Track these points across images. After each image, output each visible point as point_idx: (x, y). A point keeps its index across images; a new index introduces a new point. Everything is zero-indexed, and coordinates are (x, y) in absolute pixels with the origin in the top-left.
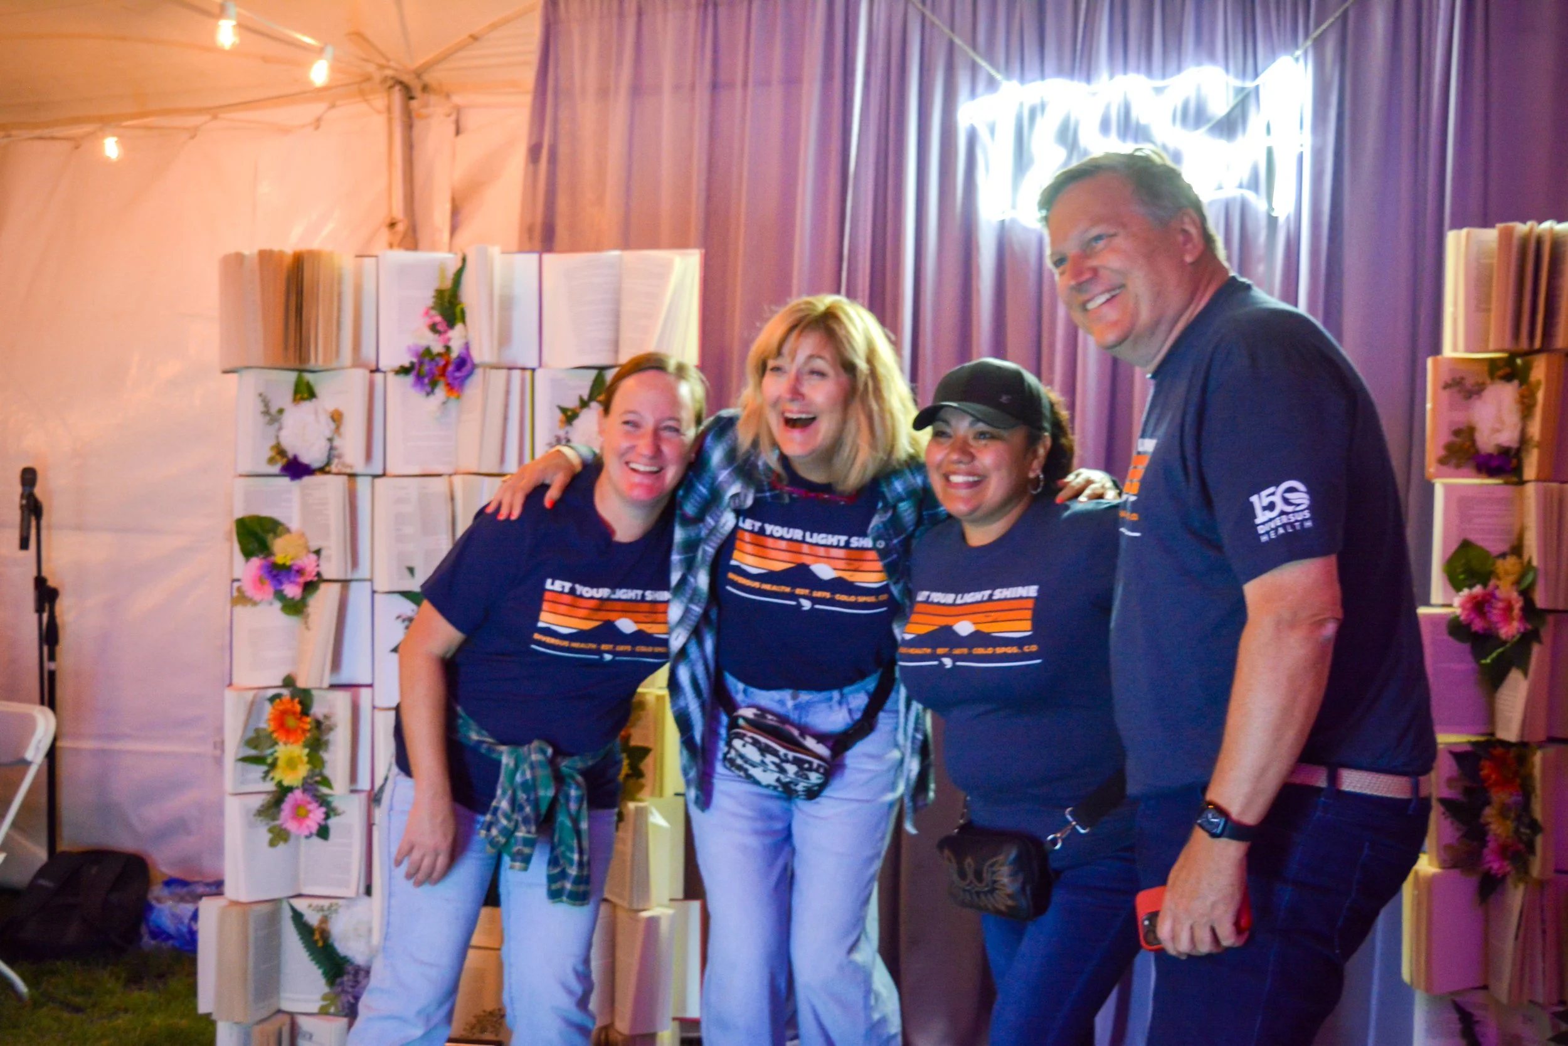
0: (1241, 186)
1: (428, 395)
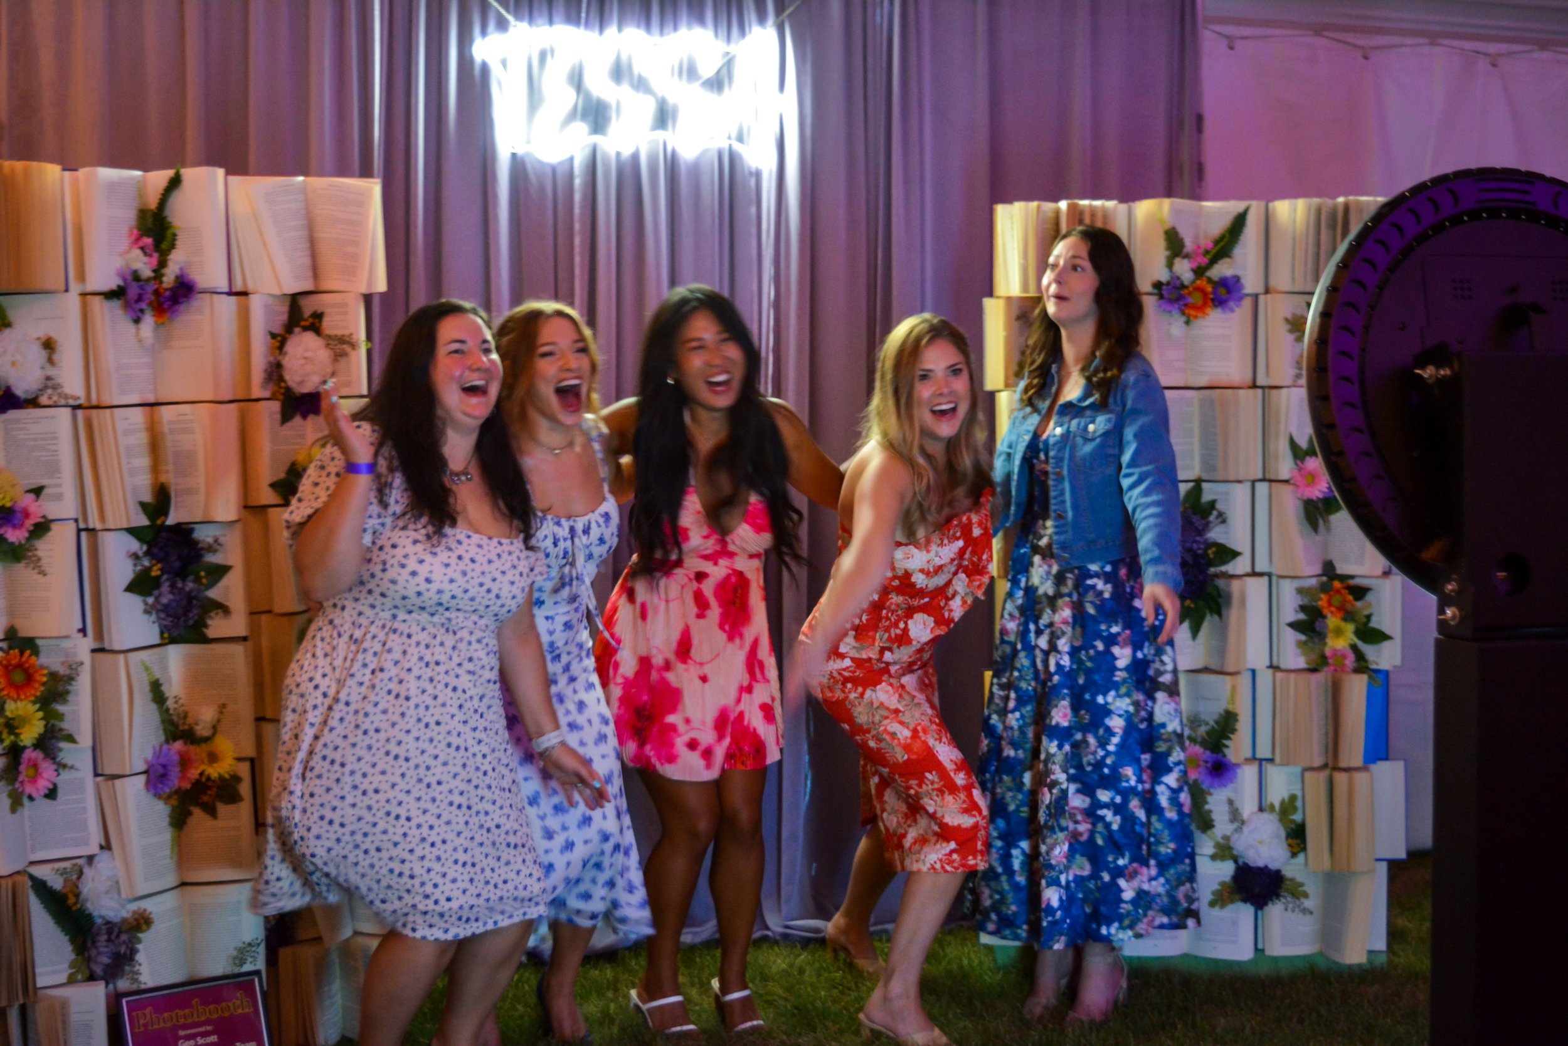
0: (730, 138)
1: (137, 321)
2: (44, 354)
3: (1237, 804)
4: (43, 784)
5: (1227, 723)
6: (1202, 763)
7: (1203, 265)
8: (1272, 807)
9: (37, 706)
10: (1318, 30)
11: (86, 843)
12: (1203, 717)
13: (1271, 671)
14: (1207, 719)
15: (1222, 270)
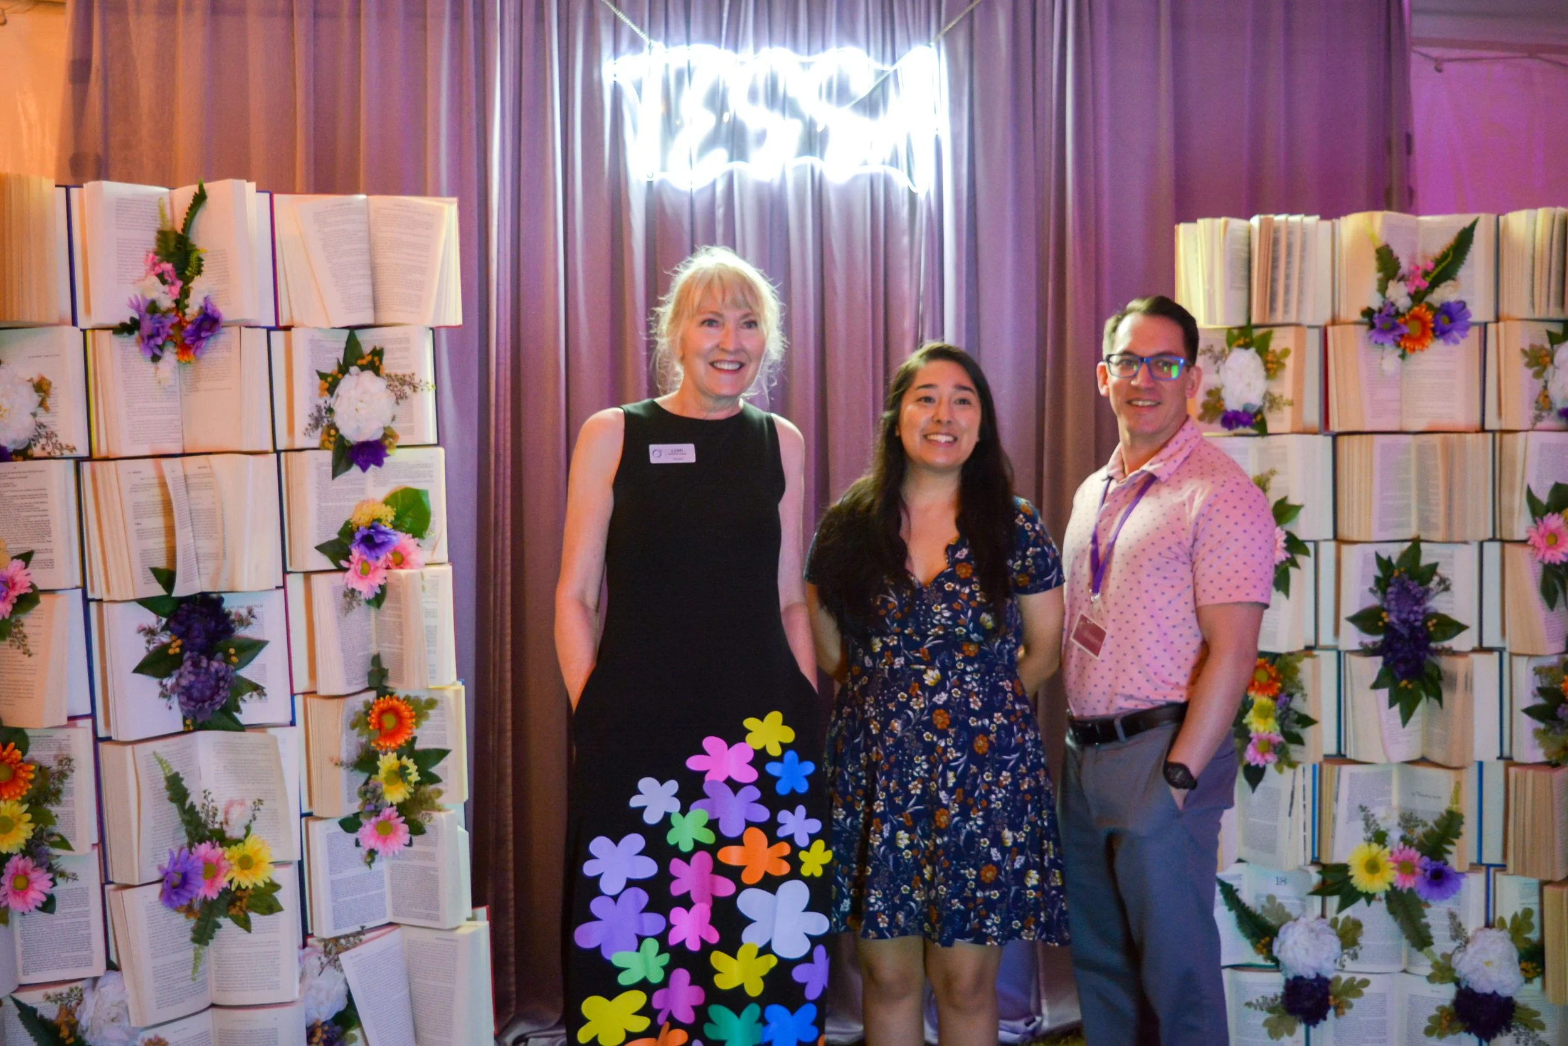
0: (884, 163)
1: (156, 358)
2: (36, 398)
3: (1461, 919)
4: (36, 896)
5: (1450, 824)
6: (1418, 870)
7: (1422, 288)
8: (1502, 920)
9: (26, 807)
10: (1534, 51)
11: (89, 963)
12: (1420, 816)
13: (1501, 763)
14: (1425, 818)
15: (1444, 294)
